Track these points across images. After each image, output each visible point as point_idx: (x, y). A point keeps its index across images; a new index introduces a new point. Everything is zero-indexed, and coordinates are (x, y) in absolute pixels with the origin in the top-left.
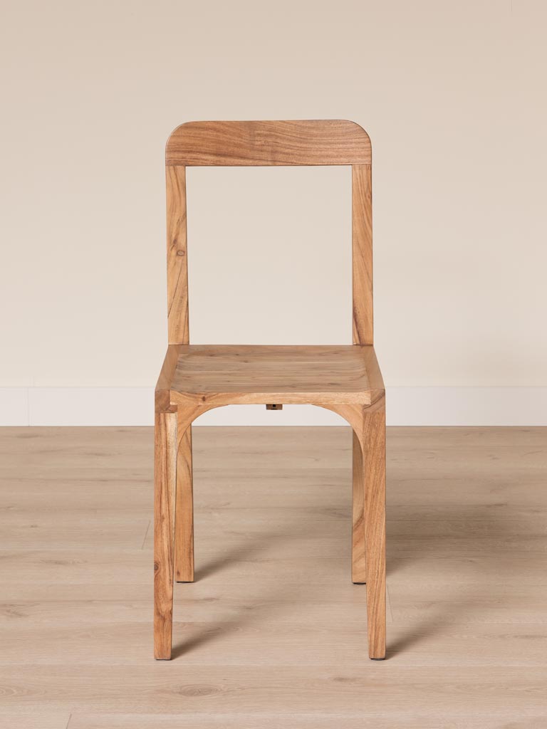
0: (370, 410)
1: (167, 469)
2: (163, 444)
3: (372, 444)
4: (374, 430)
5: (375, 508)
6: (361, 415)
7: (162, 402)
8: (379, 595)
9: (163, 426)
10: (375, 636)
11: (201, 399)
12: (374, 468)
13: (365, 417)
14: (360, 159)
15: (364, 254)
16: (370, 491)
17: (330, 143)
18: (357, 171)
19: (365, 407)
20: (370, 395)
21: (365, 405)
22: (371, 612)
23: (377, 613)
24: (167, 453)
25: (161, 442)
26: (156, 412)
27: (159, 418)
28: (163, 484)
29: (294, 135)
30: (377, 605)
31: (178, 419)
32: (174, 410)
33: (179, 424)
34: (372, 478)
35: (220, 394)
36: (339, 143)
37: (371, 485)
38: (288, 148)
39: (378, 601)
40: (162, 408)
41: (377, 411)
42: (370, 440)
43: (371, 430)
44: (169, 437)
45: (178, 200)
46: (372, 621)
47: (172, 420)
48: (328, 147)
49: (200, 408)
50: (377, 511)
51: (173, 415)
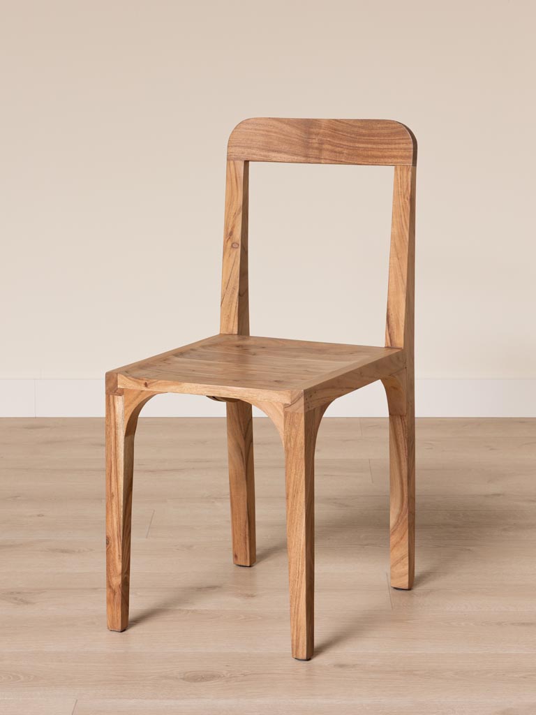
0: (289, 410)
1: (116, 448)
2: (113, 424)
3: (292, 444)
4: (294, 430)
5: (296, 509)
6: (282, 414)
7: (111, 385)
8: (300, 595)
9: (112, 407)
10: (297, 636)
11: (143, 385)
12: (293, 468)
13: (285, 416)
14: (401, 160)
15: (399, 256)
16: (291, 490)
17: (378, 143)
18: (399, 172)
19: (286, 406)
20: (290, 395)
21: (286, 404)
22: (293, 611)
23: (298, 614)
24: (116, 434)
25: (110, 423)
26: (107, 393)
27: (109, 400)
28: (113, 463)
29: (345, 134)
30: (298, 605)
31: (125, 401)
32: (121, 392)
33: (126, 407)
34: (292, 478)
35: (160, 382)
36: (385, 144)
37: (292, 485)
38: (339, 147)
39: (299, 602)
40: (111, 391)
41: (297, 412)
42: (290, 439)
43: (291, 430)
44: (117, 419)
45: (235, 193)
46: (294, 620)
47: (119, 402)
48: (374, 146)
49: (143, 393)
50: (297, 511)
51: (120, 398)
